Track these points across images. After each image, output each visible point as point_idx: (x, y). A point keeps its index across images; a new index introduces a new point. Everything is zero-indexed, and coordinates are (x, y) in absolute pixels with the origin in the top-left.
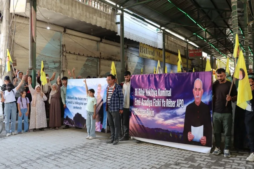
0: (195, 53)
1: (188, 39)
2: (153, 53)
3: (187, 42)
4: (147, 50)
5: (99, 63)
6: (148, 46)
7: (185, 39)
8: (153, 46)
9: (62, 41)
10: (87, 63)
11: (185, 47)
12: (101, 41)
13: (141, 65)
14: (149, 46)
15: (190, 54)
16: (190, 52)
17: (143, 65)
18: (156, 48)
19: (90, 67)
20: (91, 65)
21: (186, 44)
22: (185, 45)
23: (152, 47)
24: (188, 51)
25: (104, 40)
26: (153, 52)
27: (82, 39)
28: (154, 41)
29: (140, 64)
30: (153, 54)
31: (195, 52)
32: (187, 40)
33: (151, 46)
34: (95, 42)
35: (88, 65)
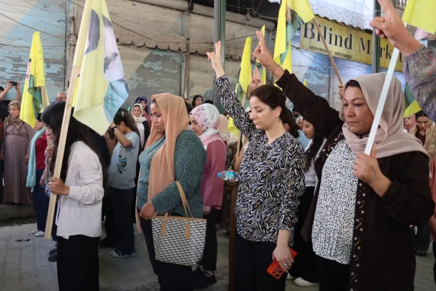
2: (348, 41)
4: (328, 32)
5: (184, 65)
6: (331, 23)
8: (347, 24)
9: (71, 9)
10: (147, 65)
12: (191, 9)
13: (320, 75)
14: (335, 21)
17: (326, 76)
18: (358, 29)
19: (159, 74)
20: (160, 71)
23: (343, 24)
25: (197, 8)
26: (347, 39)
27: (133, 5)
28: (352, 10)
29: (316, 72)
30: (348, 43)
33: (339, 21)
34: (174, 12)
35: (153, 69)
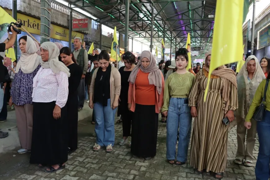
0: (80, 24)
1: (74, 5)
3: (71, 9)
7: (69, 4)
11: (68, 15)
15: (74, 24)
16: (74, 22)
21: (70, 11)
22: (68, 12)
24: (71, 20)
31: (80, 22)
32: (72, 6)
